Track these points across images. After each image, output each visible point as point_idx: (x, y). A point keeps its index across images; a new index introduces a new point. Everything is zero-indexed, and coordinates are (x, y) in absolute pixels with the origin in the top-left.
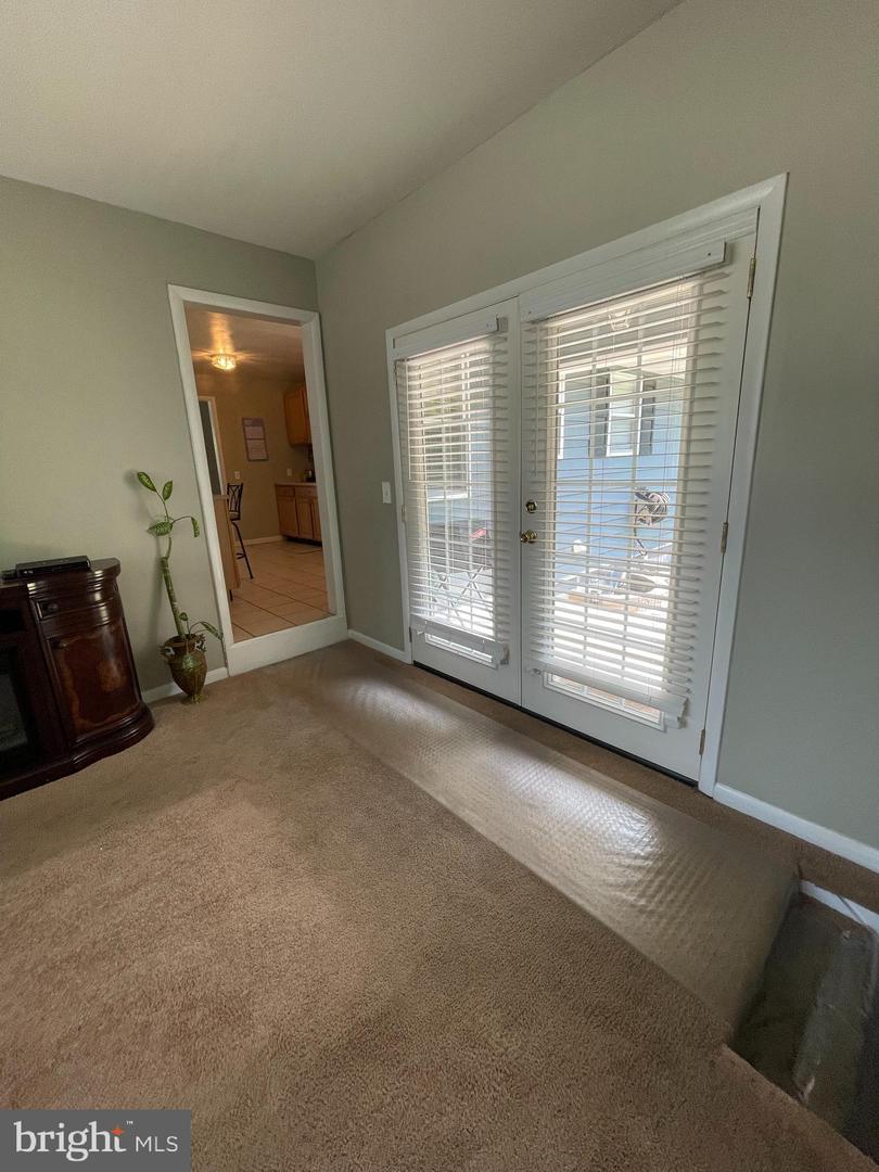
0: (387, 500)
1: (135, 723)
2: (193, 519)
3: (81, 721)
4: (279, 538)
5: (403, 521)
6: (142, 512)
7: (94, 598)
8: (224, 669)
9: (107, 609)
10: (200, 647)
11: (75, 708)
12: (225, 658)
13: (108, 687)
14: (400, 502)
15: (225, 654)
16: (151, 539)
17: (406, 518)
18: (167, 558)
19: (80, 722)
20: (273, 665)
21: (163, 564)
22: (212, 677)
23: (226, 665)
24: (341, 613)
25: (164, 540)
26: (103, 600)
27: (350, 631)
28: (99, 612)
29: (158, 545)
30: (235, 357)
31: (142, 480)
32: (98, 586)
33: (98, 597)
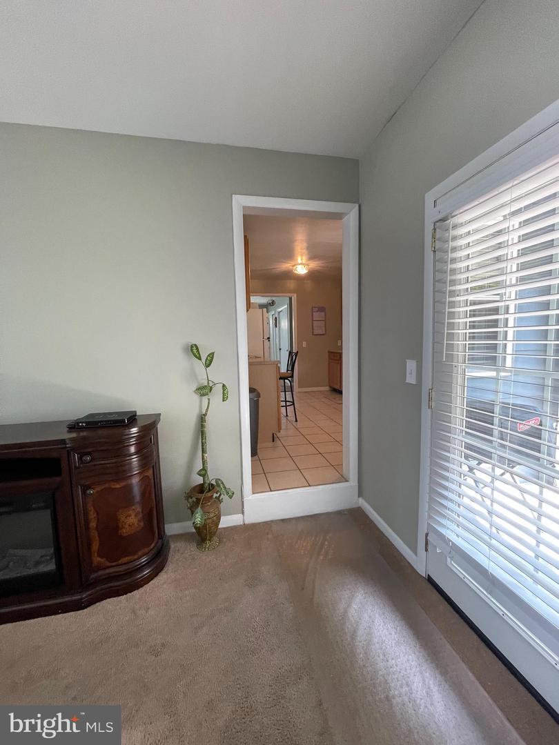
0: (411, 379)
1: (148, 564)
2: (224, 386)
3: (99, 559)
4: (327, 388)
5: (430, 407)
6: (193, 375)
7: (129, 450)
8: (241, 515)
9: (139, 460)
10: (218, 498)
11: (95, 546)
12: (243, 507)
13: (125, 532)
14: (427, 384)
15: (243, 502)
16: (196, 398)
17: (433, 404)
18: (205, 415)
19: (97, 559)
20: (283, 520)
21: (202, 419)
22: (226, 521)
23: (243, 513)
24: (353, 481)
25: (205, 399)
26: (136, 453)
27: (360, 499)
28: (131, 463)
29: (201, 402)
30: (308, 265)
31: (194, 350)
32: (133, 441)
33: (133, 449)
